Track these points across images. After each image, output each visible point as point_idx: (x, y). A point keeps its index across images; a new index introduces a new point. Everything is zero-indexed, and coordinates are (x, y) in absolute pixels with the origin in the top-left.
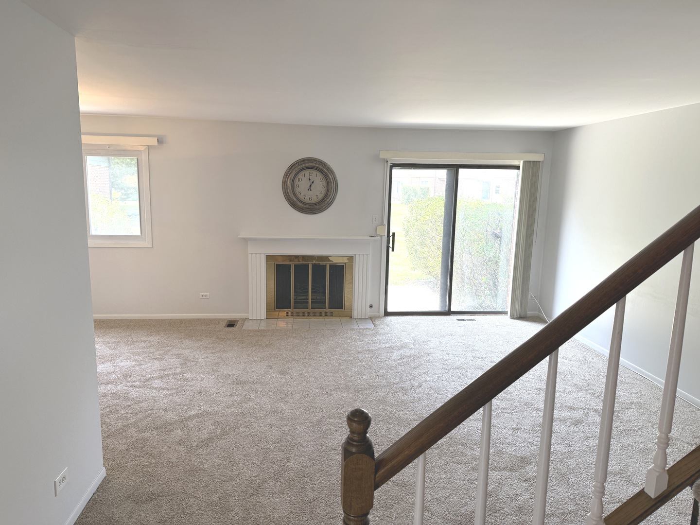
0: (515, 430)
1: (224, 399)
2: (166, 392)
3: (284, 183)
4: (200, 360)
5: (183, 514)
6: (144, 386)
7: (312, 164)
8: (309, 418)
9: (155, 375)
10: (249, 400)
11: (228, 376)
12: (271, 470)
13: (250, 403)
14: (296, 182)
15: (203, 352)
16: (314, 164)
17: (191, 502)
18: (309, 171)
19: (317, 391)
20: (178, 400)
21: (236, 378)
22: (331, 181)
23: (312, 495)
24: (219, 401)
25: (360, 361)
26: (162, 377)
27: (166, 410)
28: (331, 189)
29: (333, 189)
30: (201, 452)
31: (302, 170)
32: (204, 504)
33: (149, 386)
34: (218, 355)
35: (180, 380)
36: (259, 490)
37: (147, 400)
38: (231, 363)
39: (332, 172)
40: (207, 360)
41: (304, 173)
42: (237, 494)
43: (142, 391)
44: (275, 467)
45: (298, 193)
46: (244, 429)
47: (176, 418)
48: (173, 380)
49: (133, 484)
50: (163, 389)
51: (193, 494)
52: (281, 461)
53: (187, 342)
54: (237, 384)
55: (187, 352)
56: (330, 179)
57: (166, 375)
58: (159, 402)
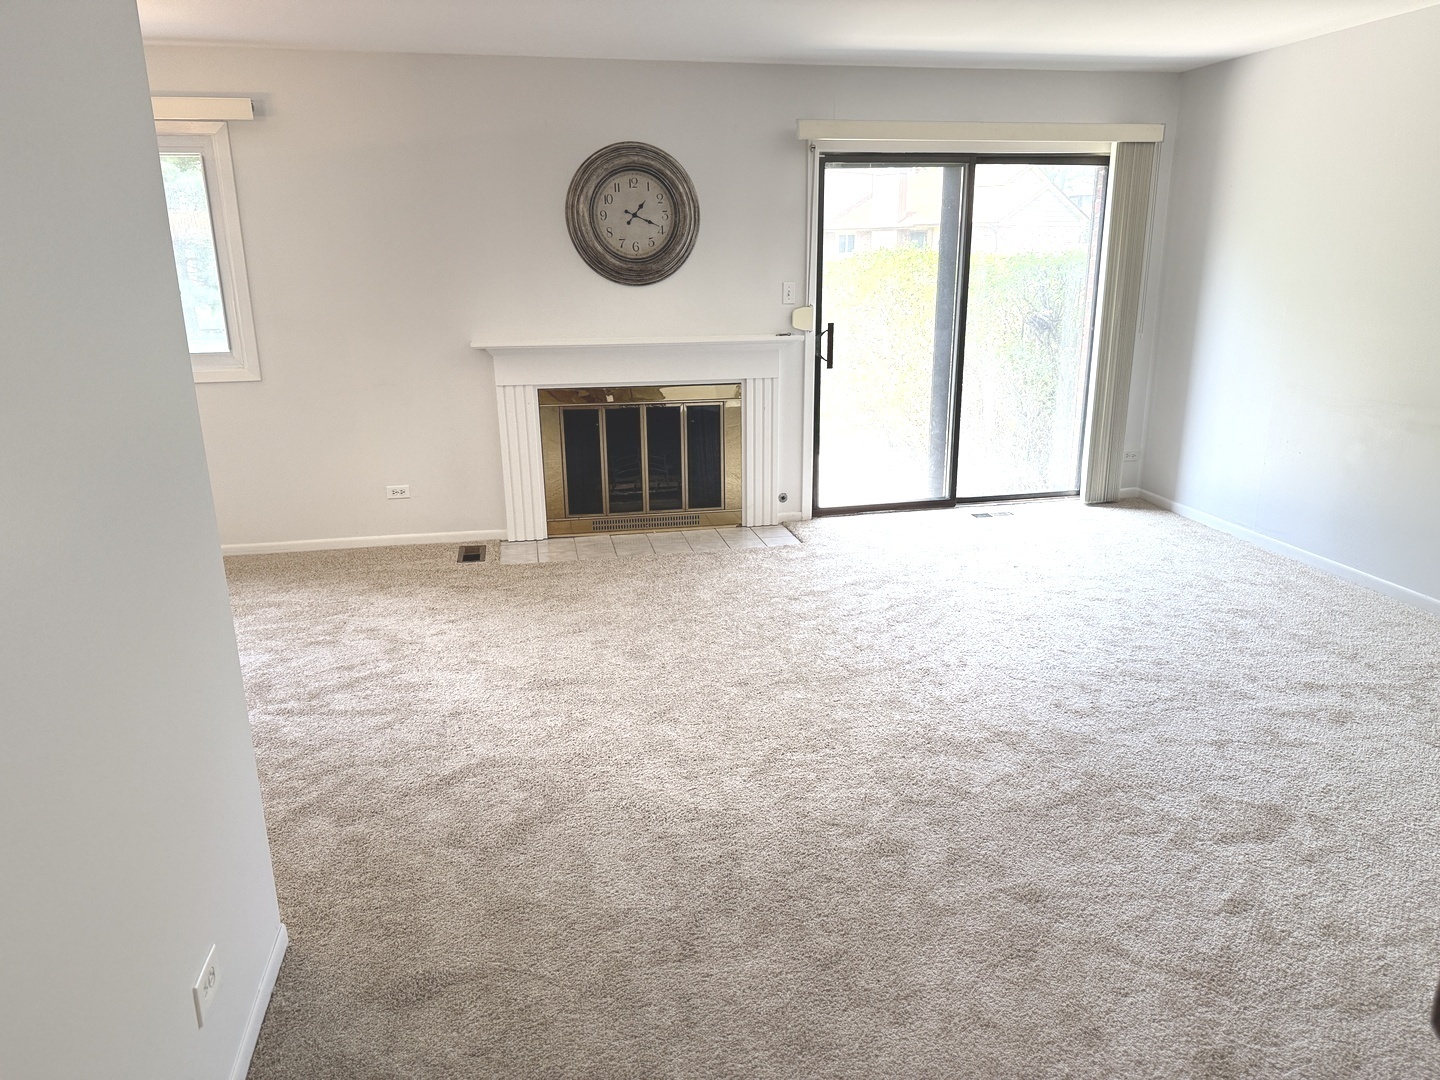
0: (1220, 745)
1: (523, 726)
2: (373, 721)
3: (571, 208)
4: (428, 640)
5: (526, 1024)
6: (312, 711)
7: (636, 158)
8: (744, 756)
9: (333, 680)
10: (583, 722)
11: (510, 672)
12: (704, 889)
13: (590, 732)
14: (601, 206)
15: (428, 620)
16: (641, 159)
17: (535, 993)
18: (630, 177)
19: (734, 690)
20: (409, 737)
21: (532, 673)
22: (682, 200)
23: (830, 943)
24: (511, 730)
25: (802, 617)
26: (349, 686)
27: (385, 764)
28: (685, 220)
29: (688, 222)
30: (512, 858)
31: (614, 173)
32: (571, 994)
33: (326, 710)
34: (468, 624)
35: (398, 688)
36: (695, 943)
37: (329, 742)
38: (507, 642)
39: (685, 179)
40: (446, 638)
41: (616, 181)
42: (644, 958)
43: (313, 721)
44: (710, 879)
45: (605, 233)
46: (599, 793)
47: (419, 781)
48: (378, 690)
49: (366, 958)
50: (360, 713)
51: (532, 969)
52: (718, 863)
53: (381, 601)
54: (540, 688)
55: (389, 624)
56: (681, 196)
57: (357, 680)
58: (362, 744)
